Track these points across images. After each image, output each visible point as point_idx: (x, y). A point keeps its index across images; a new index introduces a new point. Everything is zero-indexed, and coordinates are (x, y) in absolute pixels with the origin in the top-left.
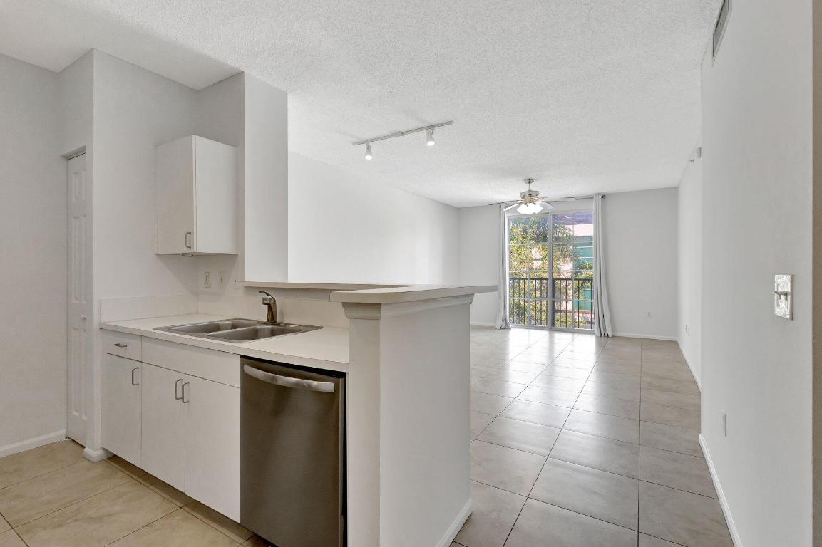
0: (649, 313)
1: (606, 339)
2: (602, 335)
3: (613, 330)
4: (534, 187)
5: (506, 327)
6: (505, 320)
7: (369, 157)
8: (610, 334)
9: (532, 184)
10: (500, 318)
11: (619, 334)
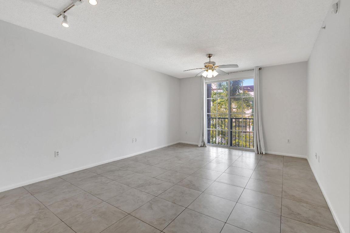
0: (288, 140)
1: (261, 155)
2: (259, 153)
3: (265, 150)
4: (212, 59)
5: (204, 146)
6: (203, 141)
7: (65, 25)
8: (264, 153)
9: (211, 58)
10: (201, 141)
11: (269, 152)
